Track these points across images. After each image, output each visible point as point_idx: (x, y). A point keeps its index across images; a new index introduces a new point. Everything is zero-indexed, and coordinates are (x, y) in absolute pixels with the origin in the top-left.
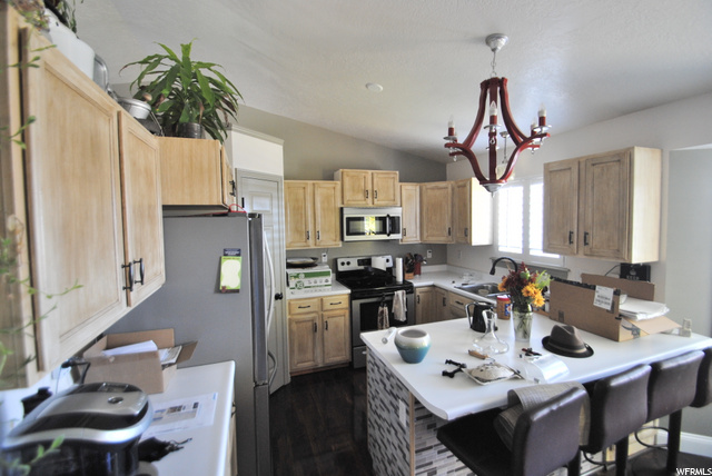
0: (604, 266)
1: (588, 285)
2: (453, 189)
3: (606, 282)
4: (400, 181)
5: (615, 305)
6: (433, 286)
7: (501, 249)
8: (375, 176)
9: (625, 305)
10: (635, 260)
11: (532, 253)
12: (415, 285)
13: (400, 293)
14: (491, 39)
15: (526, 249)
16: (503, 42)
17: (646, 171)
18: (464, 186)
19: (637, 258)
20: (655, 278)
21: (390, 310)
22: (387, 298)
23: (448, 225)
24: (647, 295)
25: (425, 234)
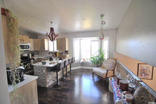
0: (63, 51)
1: (62, 53)
2: (41, 41)
3: (64, 53)
4: (29, 38)
5: (65, 55)
6: (38, 58)
7: (50, 51)
8: (23, 36)
9: (66, 55)
10: (66, 50)
11: (55, 51)
12: (35, 58)
13: (32, 60)
14: (52, 23)
15: (54, 50)
16: (53, 23)
17: (67, 40)
18: (43, 40)
19: (67, 50)
20: (68, 52)
21: (30, 64)
22: (29, 61)
23: (40, 47)
24: (67, 54)
25: (35, 49)
